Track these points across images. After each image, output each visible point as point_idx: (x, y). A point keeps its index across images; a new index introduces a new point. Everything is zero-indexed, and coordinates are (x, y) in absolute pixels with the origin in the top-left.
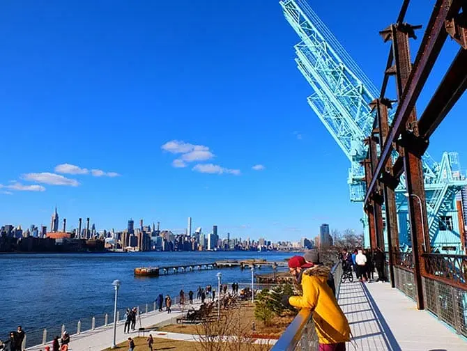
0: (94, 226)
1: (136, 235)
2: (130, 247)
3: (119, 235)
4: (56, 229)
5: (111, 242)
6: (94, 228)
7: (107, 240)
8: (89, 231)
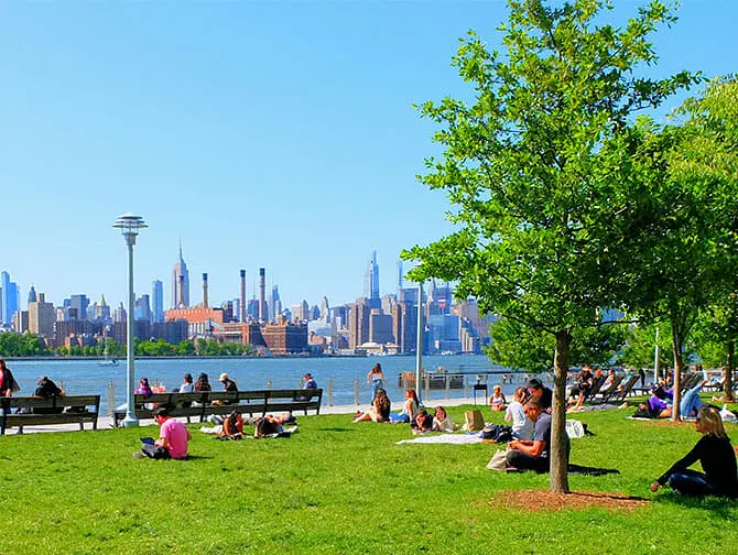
0: (275, 292)
1: (387, 312)
2: (370, 344)
3: (342, 311)
4: (185, 299)
5: (322, 332)
6: (275, 295)
7: (313, 326)
8: (264, 303)
